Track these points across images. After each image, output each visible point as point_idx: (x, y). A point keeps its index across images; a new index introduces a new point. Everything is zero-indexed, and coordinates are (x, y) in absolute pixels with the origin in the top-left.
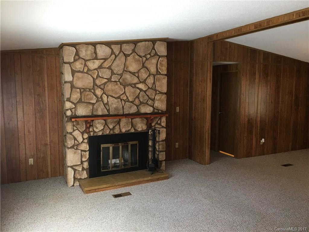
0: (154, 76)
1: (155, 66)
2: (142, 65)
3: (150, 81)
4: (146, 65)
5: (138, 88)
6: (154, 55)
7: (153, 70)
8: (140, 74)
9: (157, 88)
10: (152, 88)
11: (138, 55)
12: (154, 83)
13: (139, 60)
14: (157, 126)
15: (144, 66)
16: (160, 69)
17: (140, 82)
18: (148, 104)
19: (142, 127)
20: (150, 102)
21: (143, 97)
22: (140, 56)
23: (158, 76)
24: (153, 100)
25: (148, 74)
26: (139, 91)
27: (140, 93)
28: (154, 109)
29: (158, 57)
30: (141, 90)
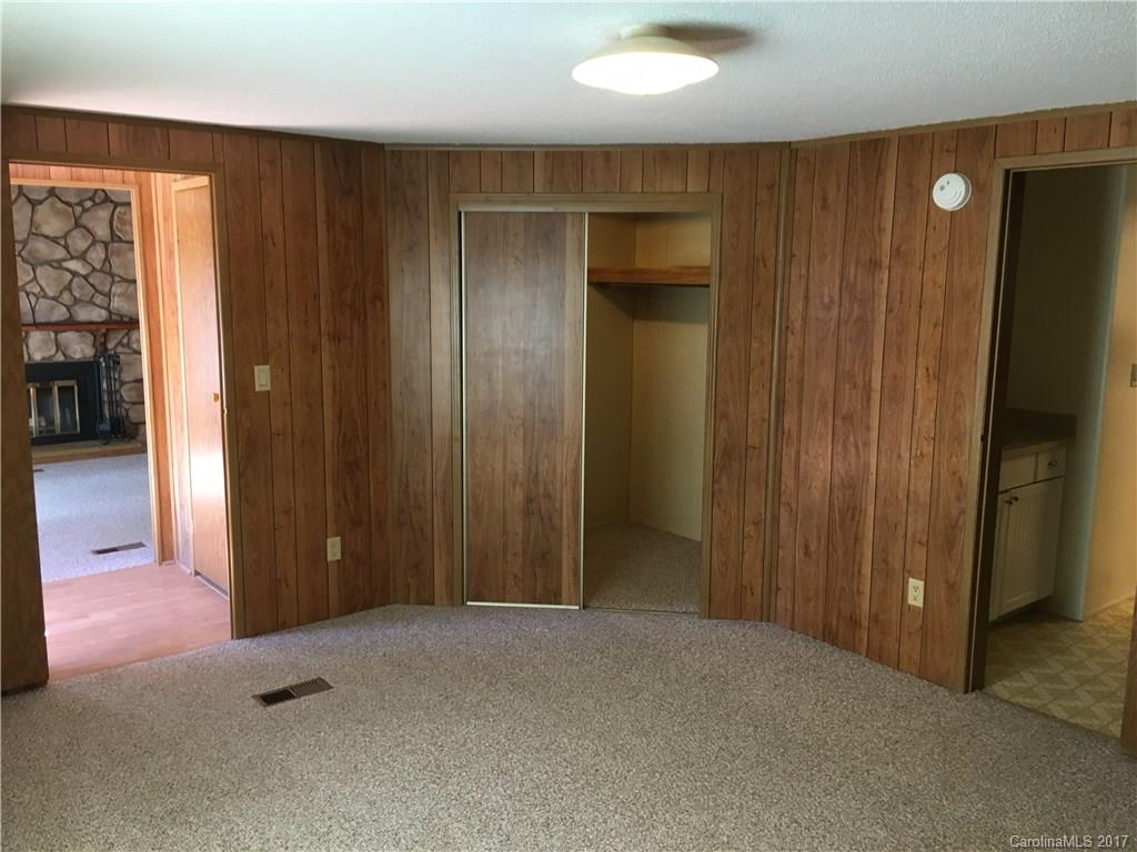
0: (106, 245)
1: (106, 224)
2: (73, 221)
3: (97, 255)
4: (83, 221)
5: (68, 270)
6: (103, 202)
7: (102, 231)
8: (69, 241)
9: (115, 270)
10: (101, 271)
11: (63, 202)
12: (107, 259)
13: (65, 213)
14: (120, 349)
15: (77, 225)
16: (120, 231)
17: (72, 258)
18: (94, 304)
19: (82, 351)
20: (99, 299)
21: (81, 288)
22: (67, 203)
23: (116, 245)
24: (108, 295)
25: (90, 242)
26: (69, 276)
27: (71, 281)
28: (110, 312)
29: (111, 206)
30: (74, 274)
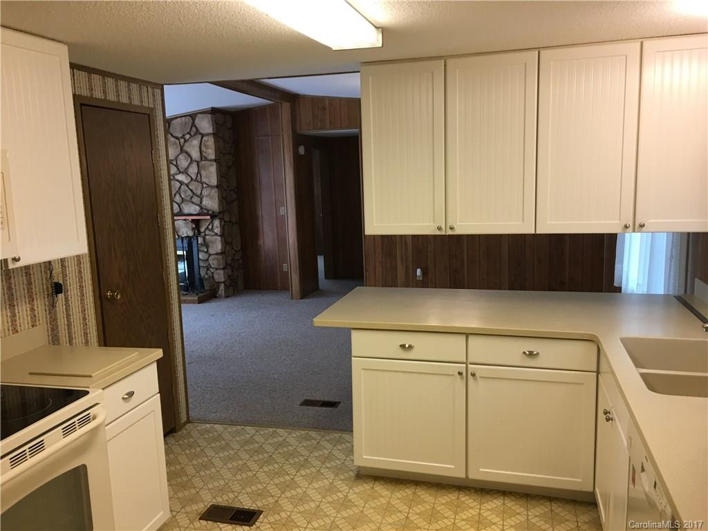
0: (197, 162)
1: (197, 149)
2: (179, 149)
3: (193, 170)
4: (185, 148)
5: (178, 180)
6: (195, 135)
7: (195, 154)
8: (179, 163)
9: (203, 180)
10: (196, 180)
11: (173, 136)
12: (199, 172)
13: (175, 143)
14: (207, 232)
15: (182, 151)
16: (205, 153)
17: (180, 172)
18: (193, 203)
19: (187, 232)
20: (196, 199)
21: (185, 192)
22: (177, 138)
23: (203, 162)
24: (201, 197)
25: (189, 161)
26: (178, 184)
27: (180, 188)
28: (201, 208)
29: (200, 137)
30: (181, 183)
